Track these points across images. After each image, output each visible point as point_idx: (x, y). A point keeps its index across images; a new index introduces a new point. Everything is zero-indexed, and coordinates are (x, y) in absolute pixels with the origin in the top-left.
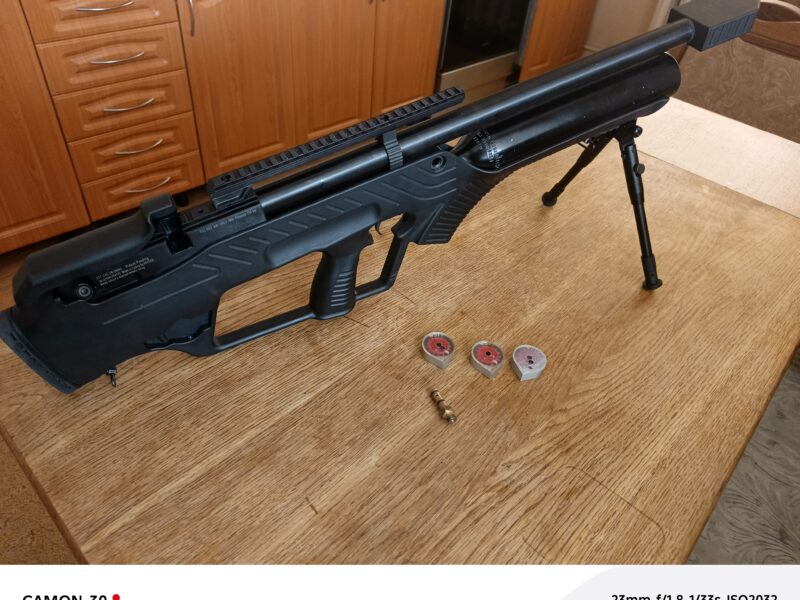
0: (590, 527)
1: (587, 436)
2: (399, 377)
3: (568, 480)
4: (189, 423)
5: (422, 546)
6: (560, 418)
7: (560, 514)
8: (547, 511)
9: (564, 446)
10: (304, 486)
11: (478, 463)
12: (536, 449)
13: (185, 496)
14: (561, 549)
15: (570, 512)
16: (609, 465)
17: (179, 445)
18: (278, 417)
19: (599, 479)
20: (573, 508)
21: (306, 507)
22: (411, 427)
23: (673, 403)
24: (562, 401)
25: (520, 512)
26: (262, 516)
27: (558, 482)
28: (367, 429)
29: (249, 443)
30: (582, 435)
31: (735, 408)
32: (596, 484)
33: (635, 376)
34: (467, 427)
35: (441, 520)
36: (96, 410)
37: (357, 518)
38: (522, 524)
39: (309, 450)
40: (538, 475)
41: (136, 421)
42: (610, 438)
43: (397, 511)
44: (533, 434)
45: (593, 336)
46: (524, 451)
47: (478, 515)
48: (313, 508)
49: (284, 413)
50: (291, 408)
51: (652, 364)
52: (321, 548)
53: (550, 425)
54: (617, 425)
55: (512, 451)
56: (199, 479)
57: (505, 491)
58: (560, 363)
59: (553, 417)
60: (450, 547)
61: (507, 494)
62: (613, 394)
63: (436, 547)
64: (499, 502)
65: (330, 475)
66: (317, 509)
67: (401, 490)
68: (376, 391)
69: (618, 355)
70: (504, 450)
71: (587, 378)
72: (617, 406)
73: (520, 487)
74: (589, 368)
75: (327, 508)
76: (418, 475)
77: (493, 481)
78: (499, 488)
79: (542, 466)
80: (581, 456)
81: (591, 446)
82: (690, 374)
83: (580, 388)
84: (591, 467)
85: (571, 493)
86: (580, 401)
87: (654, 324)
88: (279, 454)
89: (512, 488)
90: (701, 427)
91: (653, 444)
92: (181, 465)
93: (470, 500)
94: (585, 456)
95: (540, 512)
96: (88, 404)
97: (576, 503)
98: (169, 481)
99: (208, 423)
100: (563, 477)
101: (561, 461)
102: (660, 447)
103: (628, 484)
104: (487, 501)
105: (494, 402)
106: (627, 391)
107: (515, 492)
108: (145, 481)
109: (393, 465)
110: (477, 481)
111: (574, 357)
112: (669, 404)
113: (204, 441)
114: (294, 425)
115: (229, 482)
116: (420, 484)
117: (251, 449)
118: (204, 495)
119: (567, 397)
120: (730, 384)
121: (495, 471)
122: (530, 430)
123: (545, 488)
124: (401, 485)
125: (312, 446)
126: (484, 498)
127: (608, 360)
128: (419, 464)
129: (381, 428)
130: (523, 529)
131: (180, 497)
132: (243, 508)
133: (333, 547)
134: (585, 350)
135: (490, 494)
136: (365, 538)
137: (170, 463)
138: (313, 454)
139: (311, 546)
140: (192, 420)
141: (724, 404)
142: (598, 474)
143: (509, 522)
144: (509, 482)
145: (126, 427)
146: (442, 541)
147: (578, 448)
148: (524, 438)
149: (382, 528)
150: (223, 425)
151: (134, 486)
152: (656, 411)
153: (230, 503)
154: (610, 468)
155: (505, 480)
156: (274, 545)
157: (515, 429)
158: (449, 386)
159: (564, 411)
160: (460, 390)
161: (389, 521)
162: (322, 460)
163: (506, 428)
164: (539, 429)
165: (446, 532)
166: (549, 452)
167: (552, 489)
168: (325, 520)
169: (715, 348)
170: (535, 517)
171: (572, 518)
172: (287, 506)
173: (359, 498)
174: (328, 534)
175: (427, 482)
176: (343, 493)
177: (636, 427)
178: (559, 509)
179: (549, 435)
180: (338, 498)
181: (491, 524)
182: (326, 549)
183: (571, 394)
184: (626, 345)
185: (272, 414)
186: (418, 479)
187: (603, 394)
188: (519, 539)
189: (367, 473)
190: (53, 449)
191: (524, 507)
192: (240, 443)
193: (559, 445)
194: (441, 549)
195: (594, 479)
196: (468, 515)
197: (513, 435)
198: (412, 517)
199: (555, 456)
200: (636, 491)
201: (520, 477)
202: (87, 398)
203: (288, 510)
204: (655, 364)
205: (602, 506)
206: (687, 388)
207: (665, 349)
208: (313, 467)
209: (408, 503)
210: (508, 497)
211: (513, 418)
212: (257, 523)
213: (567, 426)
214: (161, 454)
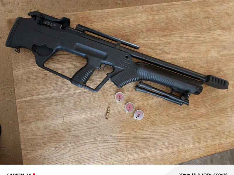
0: (116, 159)
1: (135, 141)
2: (104, 98)
3: (121, 148)
4: (50, 82)
5: (79, 141)
6: (133, 133)
7: (113, 153)
8: (110, 151)
9: (127, 140)
10: (65, 113)
11: (105, 131)
12: (120, 136)
13: (40, 101)
14: (106, 160)
15: (115, 154)
16: (133, 150)
17: (45, 87)
18: (70, 93)
19: (128, 152)
20: (116, 154)
21: (63, 118)
22: (97, 114)
23: (164, 146)
24: (138, 129)
25: (104, 147)
26: (53, 115)
27: (118, 146)
28: (87, 108)
29: (60, 96)
30: (134, 140)
31: (178, 157)
32: (126, 152)
33: (162, 134)
34: (110, 122)
35: (87, 139)
36: (32, 66)
37: (71, 127)
38: (103, 150)
39: (71, 105)
40: (115, 142)
41: (39, 74)
42: (140, 145)
43: (80, 131)
44: (123, 133)
45: (164, 117)
46: (117, 135)
47: (95, 142)
48: (64, 120)
49: (72, 92)
50: (74, 92)
51: (170, 134)
52: (60, 129)
53: (129, 133)
54: (144, 143)
55: (115, 134)
56: (45, 98)
57: (106, 141)
58: (148, 119)
59: (131, 132)
60: (85, 145)
61: (105, 142)
62: (151, 135)
63: (82, 143)
64: (102, 143)
65: (72, 114)
66: (65, 120)
67: (84, 127)
68: (97, 99)
69: (165, 126)
70: (113, 132)
71: (150, 127)
72: (149, 139)
73: (109, 142)
74: (153, 125)
75: (67, 121)
76: (90, 126)
77: (105, 137)
78: (105, 140)
79: (118, 141)
80: (129, 144)
81: (133, 144)
82: (177, 142)
83: (145, 129)
84: (129, 148)
85: (119, 150)
86: (142, 132)
87: (184, 123)
88: (64, 103)
89: (107, 142)
90: (164, 156)
91: (148, 152)
92: (43, 92)
93: (96, 138)
94: (130, 145)
95: (109, 150)
96: (31, 63)
97: (118, 153)
98: (39, 95)
99: (54, 85)
100: (121, 146)
101: (123, 143)
102: (149, 154)
103: (133, 157)
104: (100, 141)
105: (121, 119)
106: (156, 136)
107: (107, 143)
108: (34, 92)
109: (87, 120)
110: (101, 135)
111: (153, 120)
112: (163, 146)
113: (51, 89)
114: (72, 97)
115: (51, 103)
116: (89, 128)
117: (59, 97)
118: (44, 103)
119: (140, 129)
120: (184, 151)
121: (107, 136)
122: (123, 131)
123: (114, 146)
124: (85, 126)
125: (72, 105)
126: (100, 140)
127: (161, 126)
128: (92, 124)
129: (90, 110)
130: (102, 151)
131: (40, 100)
132: (50, 111)
133: (63, 130)
134: (157, 119)
135: (102, 140)
136: (70, 132)
137: (41, 90)
138: (72, 107)
139: (59, 127)
140: (51, 81)
141: (176, 155)
142: (129, 151)
143: (100, 148)
144: (108, 140)
145: (36, 75)
146: (84, 143)
147: (130, 142)
148: (120, 132)
149: (74, 132)
150: (57, 87)
151: (31, 92)
152: (157, 146)
153: (48, 108)
154: (133, 151)
155: (107, 139)
156: (52, 123)
157: (120, 129)
158: (114, 108)
159: (136, 132)
160: (116, 111)
161: (77, 132)
162: (72, 110)
163: (119, 127)
164: (126, 132)
165: (86, 142)
166: (122, 139)
167: (115, 147)
168: (65, 124)
169: (192, 140)
170: (107, 150)
171: (114, 155)
172: (59, 116)
173: (74, 123)
174: (64, 127)
175: (91, 129)
176: (72, 120)
177: (148, 146)
178: (113, 152)
179: (126, 135)
180: (70, 121)
181: (97, 146)
182: (61, 130)
183: (142, 129)
184: (169, 125)
185: (69, 91)
186: (89, 127)
187: (149, 134)
188: (100, 152)
189: (80, 119)
190: (19, 72)
191: (106, 147)
192: (58, 94)
193: (126, 139)
194: (83, 144)
195: (127, 151)
196: (93, 141)
197: (118, 130)
198: (82, 134)
199: (123, 141)
200: (133, 159)
201: (111, 140)
202: (31, 61)
203: (59, 117)
204: (171, 134)
205: (123, 157)
206: (172, 145)
207: (178, 132)
208: (69, 110)
209: (83, 131)
210: (105, 143)
211: (122, 126)
212: (51, 116)
213: (133, 136)
214: (40, 87)
